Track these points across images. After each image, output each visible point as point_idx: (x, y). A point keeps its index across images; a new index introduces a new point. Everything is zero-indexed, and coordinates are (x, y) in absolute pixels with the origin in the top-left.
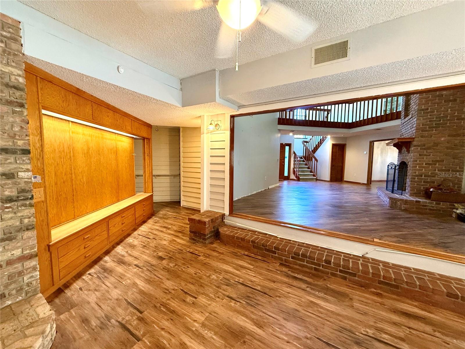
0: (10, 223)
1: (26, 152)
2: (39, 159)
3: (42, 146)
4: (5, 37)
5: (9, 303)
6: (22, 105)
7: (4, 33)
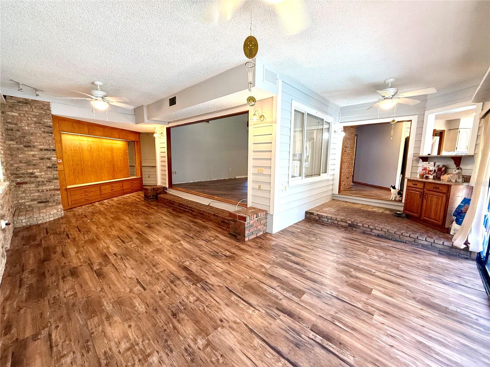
0: (50, 176)
1: (54, 150)
2: (60, 153)
3: (62, 148)
4: (45, 109)
5: (51, 204)
6: (52, 133)
7: (45, 108)
